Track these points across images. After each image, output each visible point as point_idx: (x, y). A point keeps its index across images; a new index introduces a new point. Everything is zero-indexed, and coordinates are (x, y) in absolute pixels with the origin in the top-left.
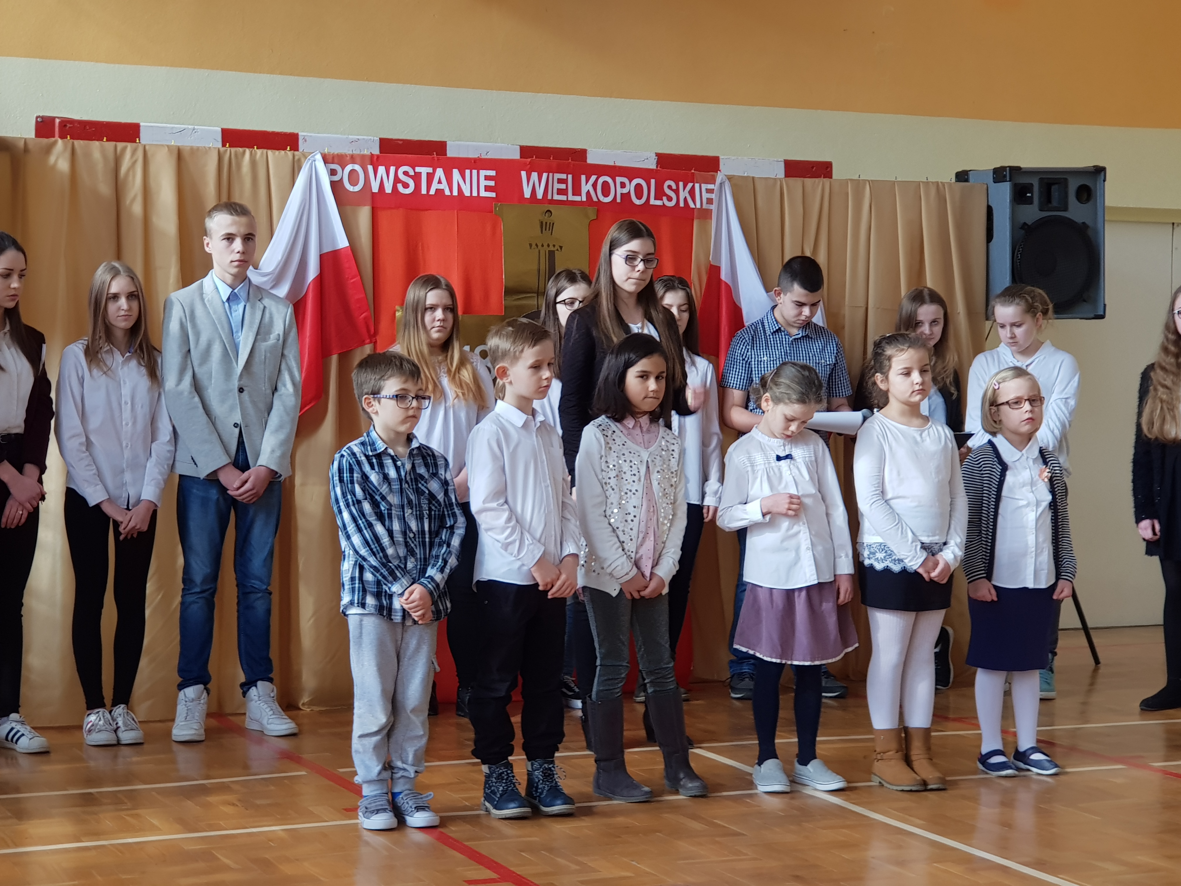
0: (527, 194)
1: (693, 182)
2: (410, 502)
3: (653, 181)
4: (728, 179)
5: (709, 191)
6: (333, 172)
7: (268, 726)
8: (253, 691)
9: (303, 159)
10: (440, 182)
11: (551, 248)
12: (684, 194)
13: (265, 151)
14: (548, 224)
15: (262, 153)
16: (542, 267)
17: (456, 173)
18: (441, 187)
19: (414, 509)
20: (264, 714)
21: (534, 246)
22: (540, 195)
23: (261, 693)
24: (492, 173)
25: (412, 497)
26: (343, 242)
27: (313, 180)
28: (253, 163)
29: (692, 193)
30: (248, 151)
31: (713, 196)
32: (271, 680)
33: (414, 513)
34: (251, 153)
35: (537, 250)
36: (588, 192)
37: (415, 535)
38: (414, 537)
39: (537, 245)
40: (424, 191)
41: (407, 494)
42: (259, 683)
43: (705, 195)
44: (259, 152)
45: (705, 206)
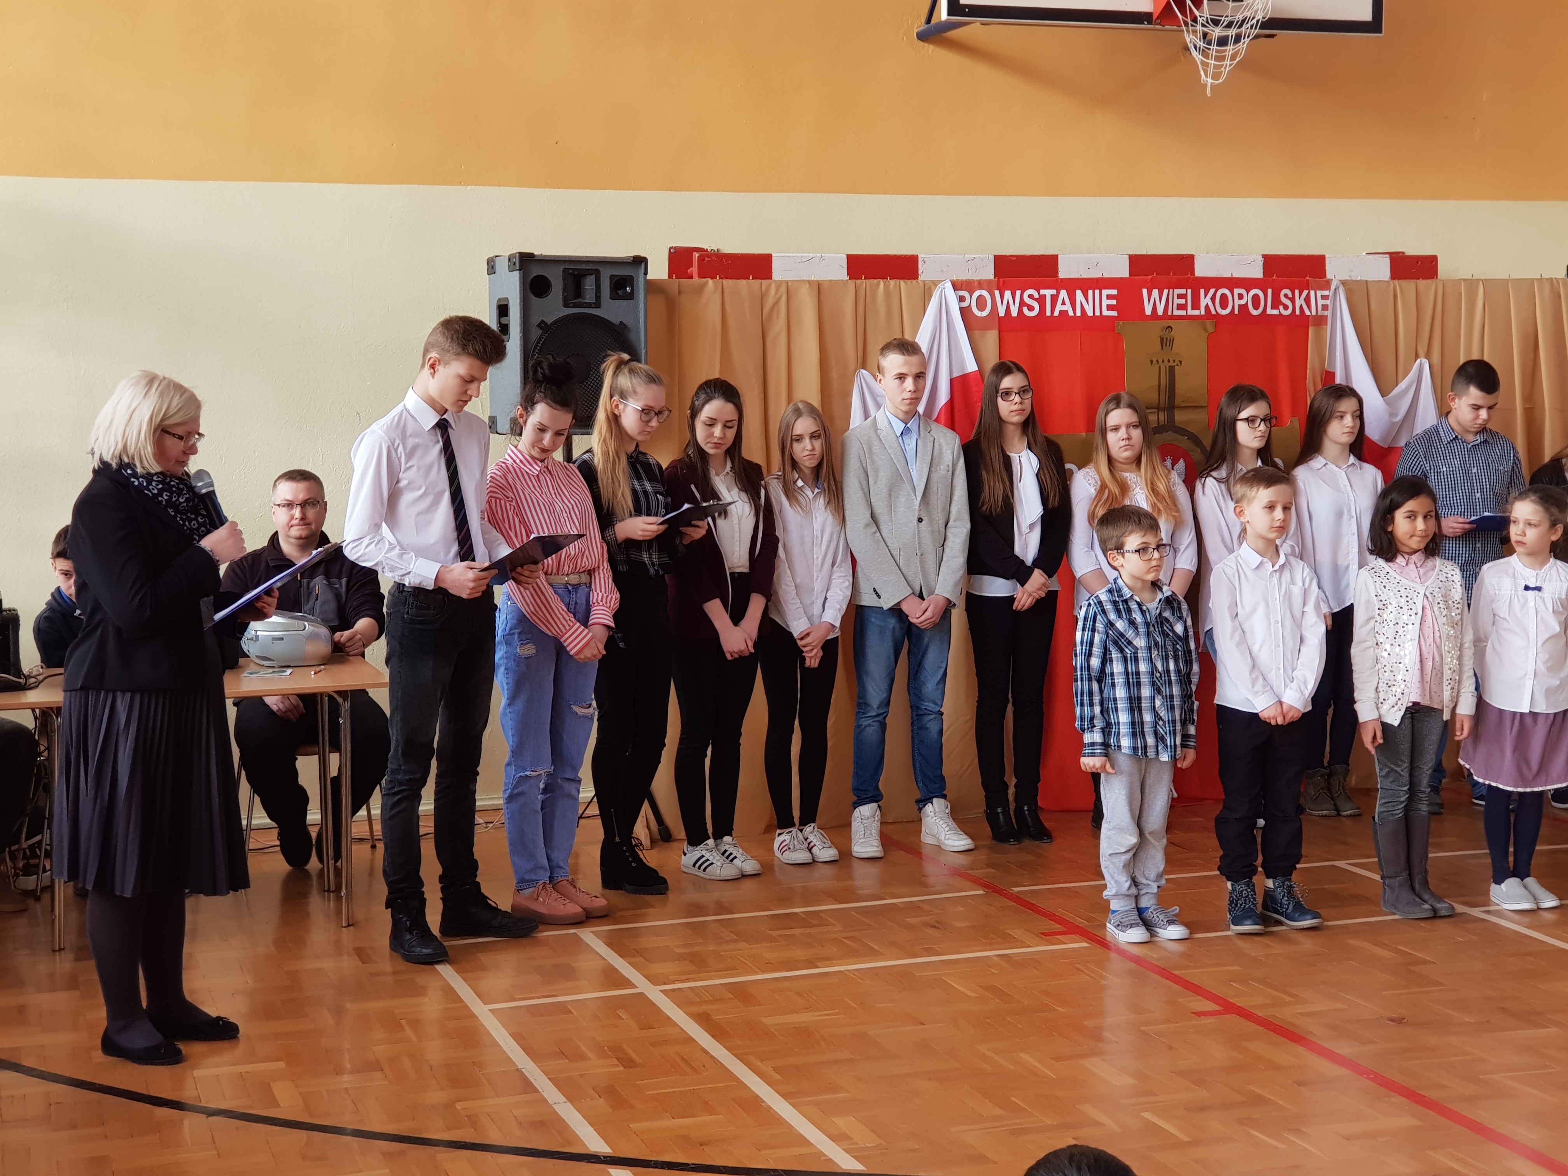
0: (1148, 311)
1: (1308, 289)
2: (1156, 644)
3: (1270, 291)
4: (1343, 284)
5: (1324, 297)
6: (962, 299)
7: (946, 842)
8: (929, 808)
9: (933, 288)
10: (1063, 303)
11: (1172, 363)
12: (1300, 302)
13: (898, 281)
14: (1168, 339)
15: (895, 284)
16: (1163, 382)
17: (1079, 294)
18: (1064, 308)
19: (1160, 650)
20: (941, 829)
21: (1155, 362)
22: (1160, 312)
23: (937, 810)
24: (1114, 292)
25: (1159, 639)
26: (971, 366)
27: (943, 307)
28: (887, 293)
29: (1307, 300)
30: (882, 282)
31: (1328, 302)
32: (944, 797)
33: (1160, 654)
34: (885, 285)
35: (1158, 366)
36: (1207, 306)
37: (1161, 674)
38: (1161, 676)
39: (1157, 361)
40: (1048, 313)
41: (1153, 636)
42: (935, 800)
43: (1321, 302)
44: (892, 283)
45: (1320, 312)
